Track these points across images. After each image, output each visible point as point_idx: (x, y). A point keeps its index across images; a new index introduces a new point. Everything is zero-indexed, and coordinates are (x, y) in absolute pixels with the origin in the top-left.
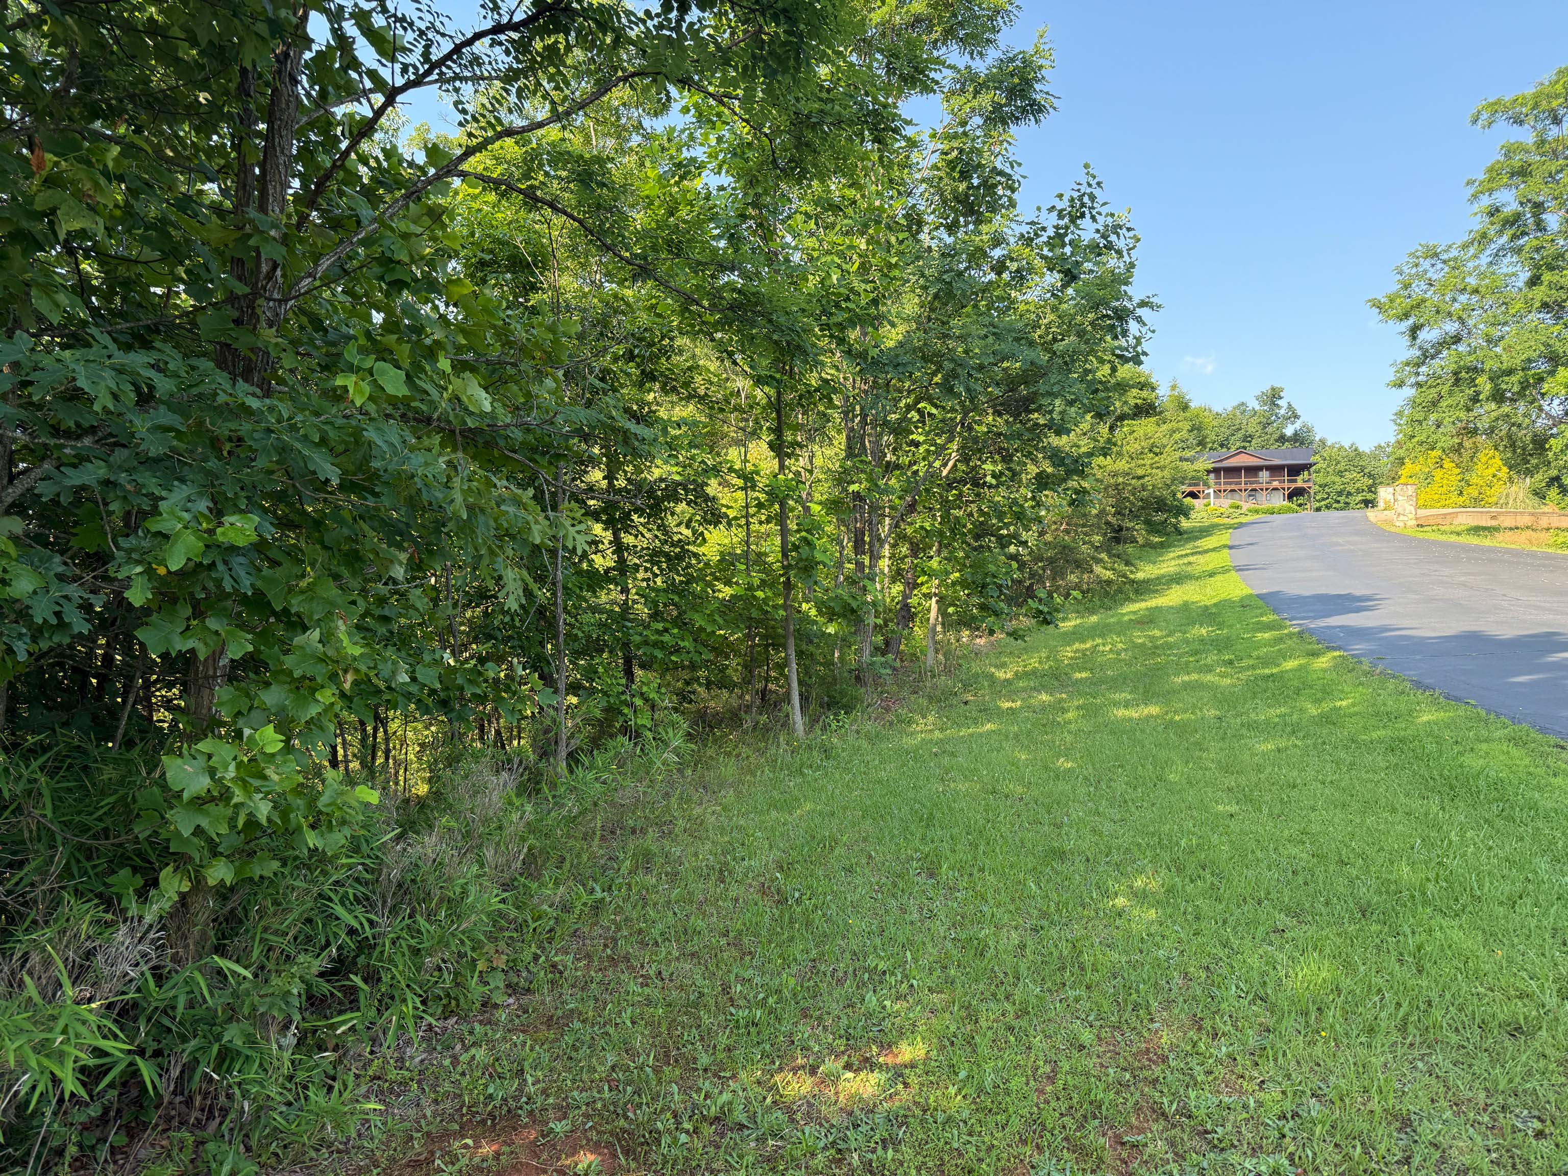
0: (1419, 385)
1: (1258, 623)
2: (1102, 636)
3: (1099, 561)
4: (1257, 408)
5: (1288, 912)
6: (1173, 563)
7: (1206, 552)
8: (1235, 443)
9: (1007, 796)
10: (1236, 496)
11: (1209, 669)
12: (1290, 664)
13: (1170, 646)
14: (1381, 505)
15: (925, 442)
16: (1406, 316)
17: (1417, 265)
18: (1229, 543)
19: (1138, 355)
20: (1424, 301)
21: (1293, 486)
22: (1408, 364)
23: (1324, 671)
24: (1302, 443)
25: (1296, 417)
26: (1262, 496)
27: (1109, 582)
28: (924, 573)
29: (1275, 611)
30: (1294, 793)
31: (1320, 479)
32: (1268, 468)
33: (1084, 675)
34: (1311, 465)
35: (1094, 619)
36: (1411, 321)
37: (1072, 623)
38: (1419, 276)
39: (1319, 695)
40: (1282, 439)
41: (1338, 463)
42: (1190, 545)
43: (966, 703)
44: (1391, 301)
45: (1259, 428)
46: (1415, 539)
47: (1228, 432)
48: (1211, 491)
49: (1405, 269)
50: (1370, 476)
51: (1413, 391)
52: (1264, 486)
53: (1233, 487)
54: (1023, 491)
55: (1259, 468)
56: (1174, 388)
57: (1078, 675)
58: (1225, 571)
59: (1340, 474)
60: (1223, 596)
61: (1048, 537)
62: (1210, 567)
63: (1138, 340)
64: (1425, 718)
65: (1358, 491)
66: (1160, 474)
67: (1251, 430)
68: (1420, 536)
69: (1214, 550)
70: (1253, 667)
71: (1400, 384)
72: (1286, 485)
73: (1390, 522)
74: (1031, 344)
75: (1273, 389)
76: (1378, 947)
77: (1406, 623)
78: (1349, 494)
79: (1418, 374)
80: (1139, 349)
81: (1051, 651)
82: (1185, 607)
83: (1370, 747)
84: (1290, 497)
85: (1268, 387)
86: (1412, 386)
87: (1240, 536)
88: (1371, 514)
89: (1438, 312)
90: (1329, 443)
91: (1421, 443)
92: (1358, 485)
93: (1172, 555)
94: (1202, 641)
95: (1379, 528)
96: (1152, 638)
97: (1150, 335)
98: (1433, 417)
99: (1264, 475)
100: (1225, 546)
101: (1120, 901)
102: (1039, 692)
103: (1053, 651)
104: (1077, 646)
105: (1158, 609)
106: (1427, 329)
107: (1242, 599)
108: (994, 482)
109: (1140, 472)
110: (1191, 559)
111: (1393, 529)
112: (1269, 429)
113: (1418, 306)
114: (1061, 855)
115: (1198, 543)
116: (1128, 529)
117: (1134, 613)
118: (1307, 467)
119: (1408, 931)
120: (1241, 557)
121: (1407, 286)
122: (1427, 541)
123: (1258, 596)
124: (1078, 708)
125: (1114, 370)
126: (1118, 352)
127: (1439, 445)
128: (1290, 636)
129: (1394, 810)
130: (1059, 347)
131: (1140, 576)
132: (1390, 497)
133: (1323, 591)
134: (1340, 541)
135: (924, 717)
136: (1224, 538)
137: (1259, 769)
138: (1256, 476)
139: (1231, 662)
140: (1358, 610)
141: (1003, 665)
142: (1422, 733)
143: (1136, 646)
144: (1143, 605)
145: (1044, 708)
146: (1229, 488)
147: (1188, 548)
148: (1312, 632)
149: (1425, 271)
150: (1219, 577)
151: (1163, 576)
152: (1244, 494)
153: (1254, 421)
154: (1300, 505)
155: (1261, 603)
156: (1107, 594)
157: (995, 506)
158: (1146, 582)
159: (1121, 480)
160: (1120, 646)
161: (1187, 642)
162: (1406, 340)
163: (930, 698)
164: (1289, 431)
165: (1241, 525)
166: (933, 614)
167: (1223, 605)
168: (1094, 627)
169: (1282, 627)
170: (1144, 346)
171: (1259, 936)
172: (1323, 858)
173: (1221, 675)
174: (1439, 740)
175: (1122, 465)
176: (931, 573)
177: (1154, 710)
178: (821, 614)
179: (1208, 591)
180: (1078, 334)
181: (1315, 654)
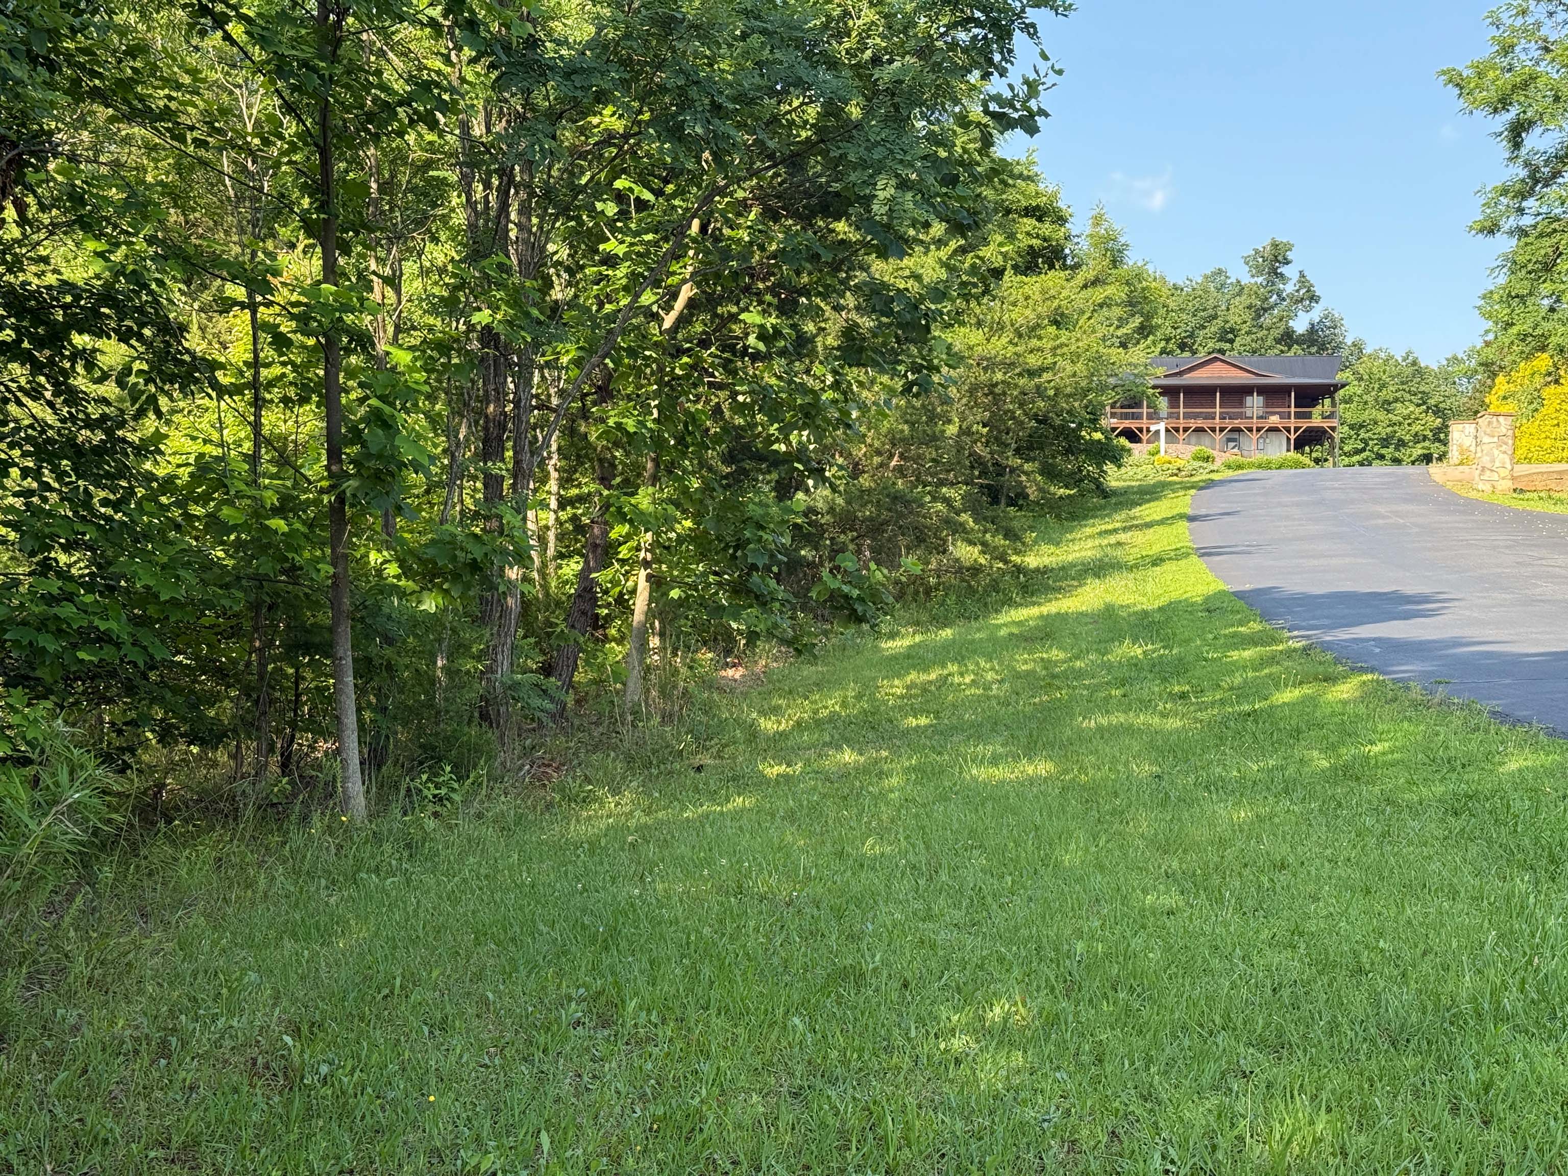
0: (1522, 232)
1: (1234, 635)
2: (960, 659)
3: (959, 529)
4: (1246, 280)
5: (1261, 1044)
6: (1090, 543)
7: (1149, 525)
8: (1206, 345)
9: (762, 899)
10: (1206, 439)
11: (1146, 705)
12: (1288, 696)
13: (1079, 674)
14: (1454, 454)
15: (627, 256)
16: (1504, 103)
17: (1524, 12)
18: (1189, 511)
19: (1032, 115)
20: (1533, 78)
21: (1304, 424)
22: (1505, 192)
23: (1345, 703)
24: (1322, 348)
25: (1314, 298)
26: (1250, 441)
27: (976, 570)
28: (622, 517)
29: (1266, 616)
30: (1283, 878)
31: (1349, 413)
32: (1263, 390)
33: (923, 721)
34: (1337, 387)
35: (947, 633)
36: (1513, 112)
37: (907, 642)
38: (1529, 32)
39: (1333, 738)
40: (1288, 338)
41: (1383, 386)
42: (1123, 515)
43: (699, 769)
44: (1480, 74)
45: (1248, 316)
46: (1509, 509)
47: (1193, 322)
48: (1161, 427)
49: (1504, 17)
50: (1438, 411)
51: (1514, 242)
52: (1255, 425)
53: (1200, 423)
54: (817, 369)
55: (1245, 390)
56: (1097, 220)
57: (913, 722)
58: (1179, 555)
59: (1386, 405)
60: (1175, 596)
61: (865, 481)
62: (1155, 550)
63: (1032, 87)
64: (1513, 766)
65: (1418, 438)
66: (1069, 369)
67: (1234, 319)
68: (1520, 505)
69: (1162, 522)
70: (1222, 702)
71: (1491, 229)
72: (1292, 423)
73: (1468, 483)
74: (833, 64)
75: (1275, 245)
76: (1416, 1093)
77: (1489, 633)
78: (1401, 443)
79: (1521, 211)
80: (1033, 104)
81: (866, 686)
82: (1109, 613)
83: (1416, 809)
84: (1299, 445)
85: (1267, 242)
86: (1511, 233)
87: (1210, 502)
88: (1435, 470)
89: (1557, 99)
90: (1368, 350)
91: (1523, 337)
92: (1416, 428)
93: (1088, 531)
94: (1134, 664)
95: (1450, 493)
96: (1047, 664)
97: (1052, 78)
98: (1546, 288)
99: (1255, 403)
100: (1182, 516)
101: (958, 1044)
102: (839, 748)
103: (867, 689)
104: (913, 676)
105: (1062, 617)
106: (1537, 130)
107: (1207, 599)
108: (761, 346)
109: (1033, 361)
110: (1122, 537)
111: (1473, 495)
112: (1266, 320)
113: (1525, 85)
114: (855, 976)
115: (1136, 511)
116: (1012, 470)
117: (1019, 624)
118: (1329, 390)
119: (1470, 1064)
120: (1209, 534)
121: (1507, 49)
122: (1530, 513)
123: (1239, 595)
124: (907, 770)
125: (987, 142)
126: (993, 107)
127: (1553, 340)
128: (1289, 654)
129: (1454, 895)
130: (885, 75)
131: (1032, 561)
132: (1468, 442)
133: (1347, 586)
134: (1381, 509)
135: (615, 791)
136: (1183, 503)
137: (1222, 843)
138: (1241, 404)
139: (1183, 696)
140: (1407, 616)
141: (776, 710)
142: (1508, 786)
143: (1018, 676)
144: (1034, 611)
145: (845, 774)
146: (1193, 424)
147: (1117, 520)
148: (1326, 647)
149: (1538, 25)
150: (1167, 566)
151: (1072, 565)
152: (1218, 437)
153: (1240, 302)
154: (1317, 461)
155: (1240, 604)
156: (972, 591)
157: (762, 395)
158: (1043, 572)
159: (999, 376)
160: (990, 676)
161: (1109, 667)
162: (1503, 148)
163: (630, 760)
164: (1300, 325)
165: (1210, 484)
166: (640, 604)
167: (1171, 611)
168: (946, 646)
169: (1275, 640)
170: (1044, 100)
171: (1206, 1080)
172: (1325, 966)
173: (1163, 715)
174: (1534, 792)
175: (1000, 346)
176: (637, 520)
177: (1042, 768)
178: (407, 572)
179: (1150, 587)
180: (920, 53)
181: (1330, 679)
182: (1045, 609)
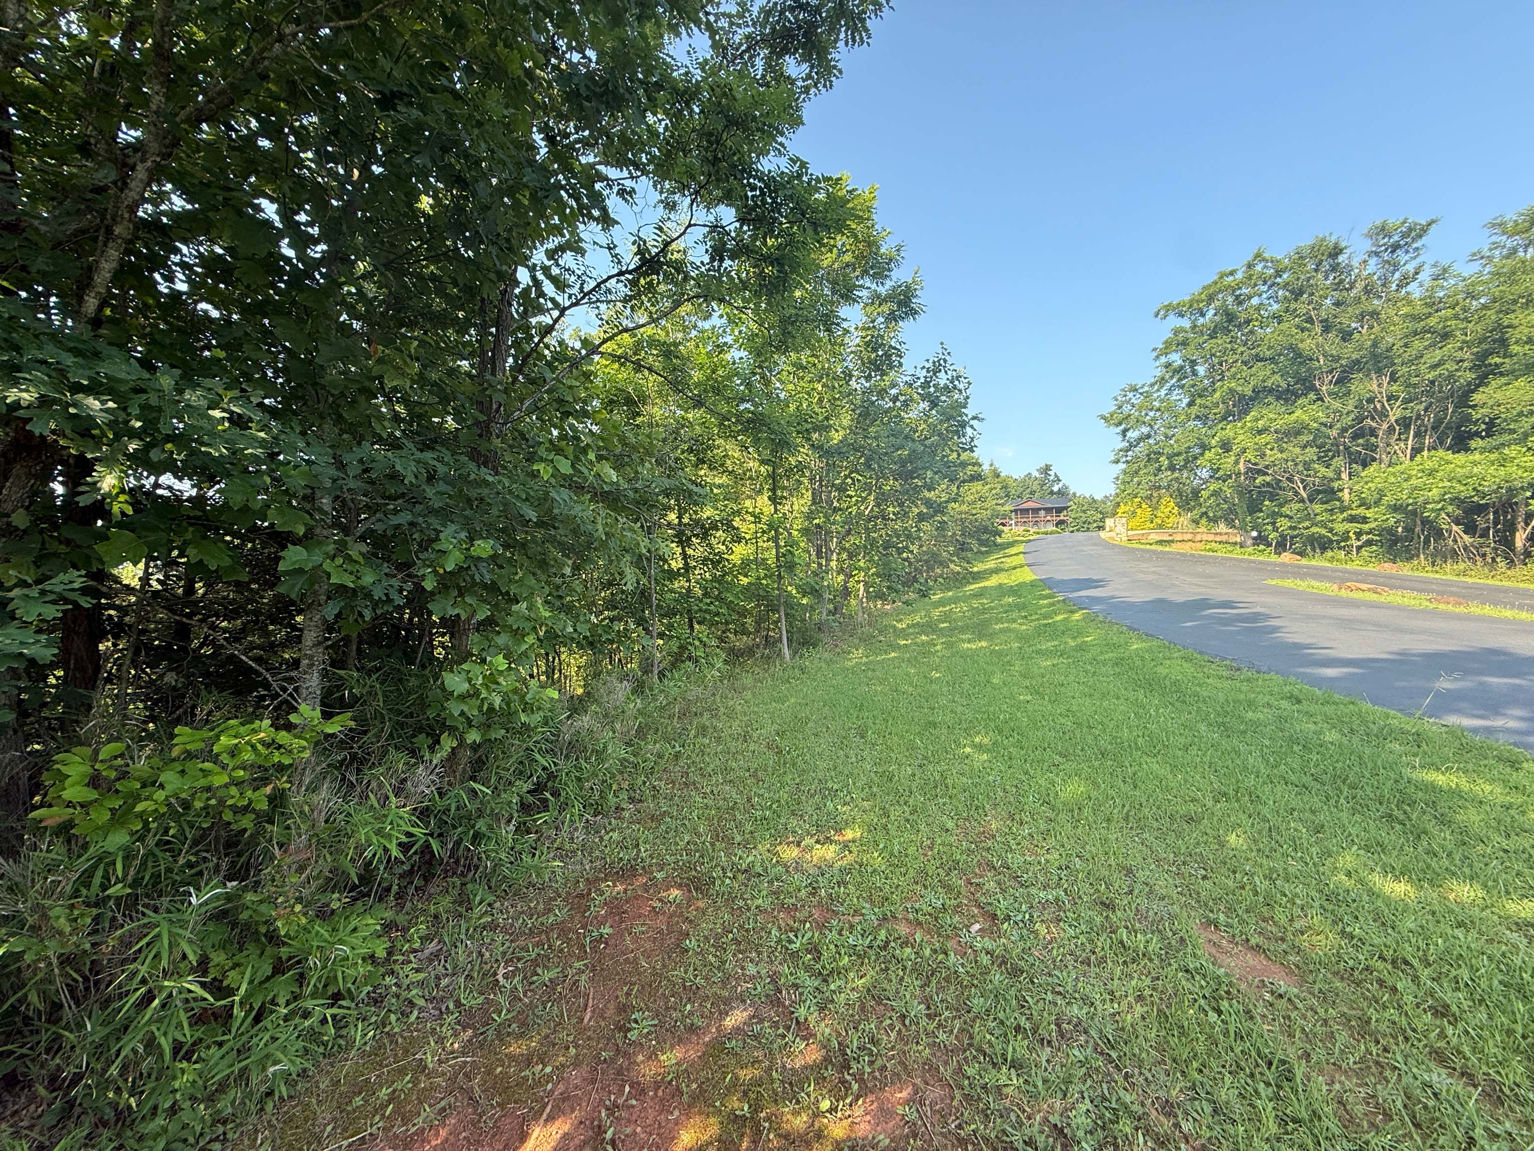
0: (1127, 462)
1: (1041, 595)
2: (955, 603)
3: (953, 561)
4: (1038, 476)
5: (1061, 755)
6: (993, 562)
7: (1011, 556)
8: (1026, 496)
9: (904, 693)
10: (1027, 525)
11: (1014, 621)
12: (1059, 618)
13: (992, 609)
14: (1108, 529)
15: (855, 495)
16: (1120, 424)
17: (1125, 396)
18: (1023, 551)
19: (972, 447)
20: (1130, 415)
21: (1058, 519)
22: (1121, 451)
23: (1078, 621)
24: (1063, 495)
25: (1059, 480)
26: (1041, 525)
27: (958, 573)
28: (856, 569)
29: (1050, 588)
30: (1063, 689)
31: (1073, 515)
32: (1044, 509)
33: (945, 625)
34: (1068, 507)
35: (950, 594)
36: (1123, 427)
37: (939, 596)
38: (1128, 402)
39: (1075, 635)
40: (1052, 493)
41: (1083, 506)
42: (1002, 552)
43: (880, 642)
44: (1111, 416)
45: (1039, 487)
46: (1125, 547)
47: (1022, 489)
48: (1013, 522)
49: (1118, 398)
50: (1101, 513)
51: (1124, 465)
52: (1043, 519)
53: (1025, 520)
54: (910, 522)
55: (1040, 509)
56: (991, 465)
57: (942, 625)
58: (1022, 566)
59: (1084, 512)
60: (1021, 580)
61: (924, 549)
62: (1013, 564)
63: (972, 439)
64: (1135, 647)
65: (1095, 521)
66: (985, 513)
67: (1034, 488)
68: (1130, 546)
69: (1015, 555)
70: (1038, 619)
71: (1117, 462)
72: (1054, 519)
73: (1112, 538)
74: (913, 441)
75: (1046, 465)
76: (1111, 774)
78: (1090, 523)
79: (1127, 456)
80: (973, 444)
82: (1000, 586)
83: (1104, 663)
84: (1057, 525)
85: (1044, 464)
86: (1124, 462)
87: (1030, 547)
88: (1102, 534)
89: (1138, 421)
90: (1078, 495)
91: (1129, 494)
92: (1094, 518)
93: (992, 558)
94: (1010, 605)
95: (1106, 542)
96: (983, 604)
97: (978, 436)
98: (1136, 480)
99: (1042, 513)
100: (1021, 553)
101: (968, 750)
102: (921, 635)
103: (928, 612)
104: (941, 609)
105: (985, 588)
106: (1132, 431)
107: (1031, 582)
108: (894, 517)
109: (974, 512)
110: (1003, 560)
111: (1113, 542)
112: (1045, 488)
113: (1127, 418)
114: (935, 725)
115: (1006, 551)
116: (968, 544)
117: (972, 590)
118: (1066, 508)
119: (1128, 765)
120: (1031, 559)
121: (1120, 407)
122: (1133, 548)
123: (1040, 580)
124: (942, 643)
125: (959, 455)
126: (961, 445)
127: (1139, 495)
128: (1059, 601)
129: (1118, 698)
130: (928, 442)
131: (975, 569)
132: (1113, 524)
133: (1075, 577)
134: (1085, 549)
135: (857, 650)
136: (1021, 548)
137: (1043, 676)
138: (1038, 514)
139: (1026, 617)
140: (1096, 587)
141: (901, 620)
142: (1133, 655)
143: (974, 609)
144: (977, 586)
145: (923, 644)
146: (1023, 520)
147: (1001, 554)
148: (1070, 599)
149: (1130, 399)
150: (1018, 570)
151: (988, 570)
152: (1031, 524)
153: (1036, 483)
154: (1062, 530)
155: (1042, 584)
156: (957, 580)
157: (895, 531)
158: (979, 572)
159: (964, 516)
160: (965, 609)
161: (1002, 606)
162: (1120, 438)
163: (860, 639)
164: (1055, 489)
165: (1030, 541)
166: (861, 592)
167: (1021, 585)
168: (950, 598)
169: (1053, 597)
170: (976, 442)
171: (1045, 768)
172: (1079, 725)
173: (1021, 624)
174: (1143, 659)
175: (964, 508)
176: (860, 569)
177: (984, 644)
178: (798, 592)
179: (1013, 578)
180: (939, 435)
181: (1072, 612)
182: (982, 585)
